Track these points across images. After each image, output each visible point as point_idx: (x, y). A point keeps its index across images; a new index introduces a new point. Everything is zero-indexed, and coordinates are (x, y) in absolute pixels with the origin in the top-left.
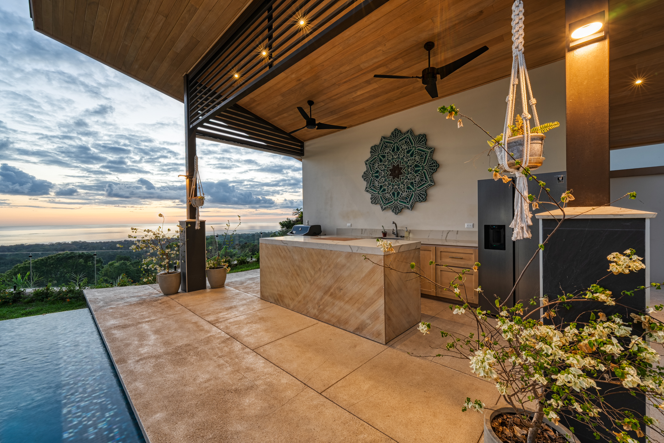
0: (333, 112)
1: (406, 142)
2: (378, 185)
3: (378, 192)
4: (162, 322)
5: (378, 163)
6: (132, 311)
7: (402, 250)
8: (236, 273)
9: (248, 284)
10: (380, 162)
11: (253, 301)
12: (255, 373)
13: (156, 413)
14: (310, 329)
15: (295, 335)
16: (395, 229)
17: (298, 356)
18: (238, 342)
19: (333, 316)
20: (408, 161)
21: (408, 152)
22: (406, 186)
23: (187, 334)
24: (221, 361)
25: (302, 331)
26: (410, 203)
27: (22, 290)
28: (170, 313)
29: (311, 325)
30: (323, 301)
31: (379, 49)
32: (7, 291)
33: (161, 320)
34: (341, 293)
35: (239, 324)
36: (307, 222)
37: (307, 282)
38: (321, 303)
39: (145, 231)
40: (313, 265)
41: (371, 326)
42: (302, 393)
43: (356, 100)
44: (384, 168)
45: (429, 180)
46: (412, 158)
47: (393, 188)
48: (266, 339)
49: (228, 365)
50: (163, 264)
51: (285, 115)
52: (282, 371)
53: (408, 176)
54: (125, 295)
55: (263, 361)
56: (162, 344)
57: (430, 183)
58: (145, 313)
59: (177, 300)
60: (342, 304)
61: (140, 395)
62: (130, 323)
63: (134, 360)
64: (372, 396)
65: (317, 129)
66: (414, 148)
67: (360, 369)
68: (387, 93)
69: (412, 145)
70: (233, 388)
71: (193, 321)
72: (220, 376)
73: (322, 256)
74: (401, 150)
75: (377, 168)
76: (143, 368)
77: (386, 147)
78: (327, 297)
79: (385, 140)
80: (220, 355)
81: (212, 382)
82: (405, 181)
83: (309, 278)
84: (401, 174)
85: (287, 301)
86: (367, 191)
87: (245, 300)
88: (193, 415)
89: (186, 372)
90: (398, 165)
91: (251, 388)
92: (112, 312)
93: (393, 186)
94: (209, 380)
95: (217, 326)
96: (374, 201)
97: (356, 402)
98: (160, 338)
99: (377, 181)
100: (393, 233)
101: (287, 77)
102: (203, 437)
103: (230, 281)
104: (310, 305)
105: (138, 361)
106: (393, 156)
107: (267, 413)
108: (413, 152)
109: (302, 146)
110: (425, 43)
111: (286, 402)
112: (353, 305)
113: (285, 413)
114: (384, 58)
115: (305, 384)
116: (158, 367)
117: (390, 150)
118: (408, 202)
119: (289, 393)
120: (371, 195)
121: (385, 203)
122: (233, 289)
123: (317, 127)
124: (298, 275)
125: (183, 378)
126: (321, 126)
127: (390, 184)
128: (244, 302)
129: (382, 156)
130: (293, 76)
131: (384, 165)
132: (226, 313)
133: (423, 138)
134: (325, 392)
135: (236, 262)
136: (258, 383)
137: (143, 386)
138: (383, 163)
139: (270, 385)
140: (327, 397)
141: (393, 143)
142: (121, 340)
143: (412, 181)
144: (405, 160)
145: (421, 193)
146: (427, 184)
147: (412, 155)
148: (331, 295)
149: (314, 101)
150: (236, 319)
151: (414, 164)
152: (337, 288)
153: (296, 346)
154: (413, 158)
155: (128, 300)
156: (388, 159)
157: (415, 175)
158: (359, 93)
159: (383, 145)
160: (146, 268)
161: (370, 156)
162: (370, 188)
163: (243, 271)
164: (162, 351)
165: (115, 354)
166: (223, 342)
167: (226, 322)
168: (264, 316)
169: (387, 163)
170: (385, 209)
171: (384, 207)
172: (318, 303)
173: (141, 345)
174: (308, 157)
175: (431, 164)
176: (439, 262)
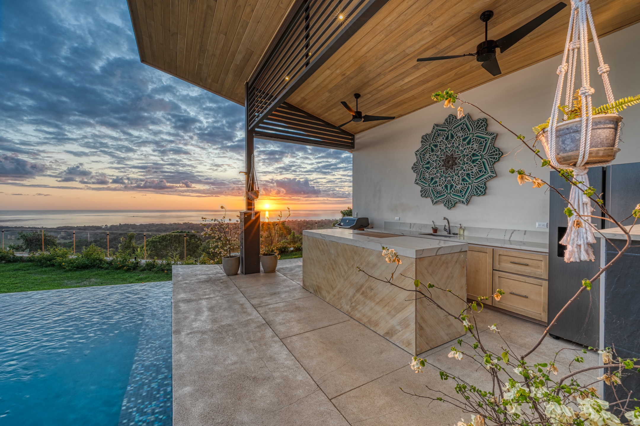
0: (380, 103)
1: (462, 128)
2: (429, 177)
3: (429, 184)
4: (217, 301)
5: (429, 153)
6: (199, 288)
7: (440, 252)
8: (289, 260)
9: (296, 272)
10: (432, 152)
11: (295, 289)
12: (275, 364)
13: (186, 386)
14: (339, 325)
15: (323, 330)
16: (447, 225)
17: (320, 353)
18: (270, 329)
19: (364, 315)
20: (464, 149)
21: (464, 140)
22: (461, 178)
23: (233, 314)
24: (251, 346)
25: (332, 326)
26: (466, 197)
27: (139, 260)
28: (225, 292)
29: (342, 321)
30: (355, 298)
31: (425, 30)
32: (131, 260)
33: (217, 298)
34: (372, 293)
35: (277, 311)
36: (356, 213)
37: (341, 277)
38: (353, 300)
39: (212, 220)
40: (346, 261)
41: (401, 333)
42: (312, 396)
43: (405, 88)
44: (436, 158)
45: (489, 171)
46: (468, 146)
47: (446, 180)
48: (296, 330)
49: (256, 351)
50: (225, 248)
51: (334, 110)
52: (301, 366)
53: (464, 166)
54: (199, 272)
55: (287, 353)
56: (211, 321)
57: (490, 174)
58: (207, 290)
59: (234, 281)
60: (373, 304)
61: (180, 366)
62: (194, 298)
63: (186, 333)
64: (384, 416)
65: (363, 122)
66: (471, 135)
67: (379, 380)
68: (438, 77)
69: (469, 131)
70: (253, 375)
71: (241, 303)
72: (245, 361)
73: (355, 253)
74: (456, 137)
75: (428, 159)
76: (190, 341)
77: (438, 135)
78: (358, 295)
79: (438, 128)
80: (252, 339)
81: (238, 366)
82: (460, 172)
83: (343, 273)
84: (456, 164)
85: (324, 293)
86: (417, 183)
87: (289, 287)
88: (212, 396)
89: (221, 351)
90: (452, 155)
91: (268, 378)
92: (185, 287)
93: (446, 177)
94: (236, 363)
95: (258, 310)
96: (424, 194)
97: (364, 418)
98: (211, 315)
99: (427, 172)
100: (445, 229)
101: (332, 74)
102: (213, 419)
103: (281, 267)
104: (343, 301)
105: (188, 334)
106: (446, 145)
107: (274, 409)
108: (470, 139)
109: (353, 139)
110: (480, 14)
111: (295, 401)
112: (383, 308)
113: (290, 414)
114: (432, 39)
115: (318, 386)
116: (201, 342)
117: (443, 139)
118: (463, 196)
119: (300, 393)
120: (420, 187)
121: (436, 197)
122: (281, 275)
123: (363, 119)
124: (334, 269)
125: (216, 356)
126: (368, 118)
127: (442, 176)
128: (288, 289)
129: (434, 145)
130: (338, 71)
131: (436, 155)
132: (269, 299)
133: (483, 123)
134: (335, 399)
135: (292, 249)
136: (276, 374)
137: (185, 358)
138: (434, 153)
139: (285, 379)
140: (336, 405)
141: (447, 130)
142: (183, 313)
143: (468, 172)
144: (461, 148)
145: (479, 186)
146: (487, 176)
147: (469, 143)
148: (362, 293)
149: (361, 94)
150: (275, 306)
151: (471, 153)
152: (368, 287)
153: (321, 342)
154: (470, 146)
155: (199, 277)
156: (440, 149)
157: (473, 165)
158: (407, 80)
159: (435, 133)
160: (213, 251)
161: (421, 146)
162: (421, 179)
163: (296, 258)
164: (209, 327)
165: (175, 325)
166: (259, 327)
167: (267, 307)
168: (301, 306)
169: (439, 153)
170: (436, 202)
171: (435, 201)
172: (350, 300)
173: (195, 320)
174: (357, 150)
175: (492, 153)
176: (497, 267)
